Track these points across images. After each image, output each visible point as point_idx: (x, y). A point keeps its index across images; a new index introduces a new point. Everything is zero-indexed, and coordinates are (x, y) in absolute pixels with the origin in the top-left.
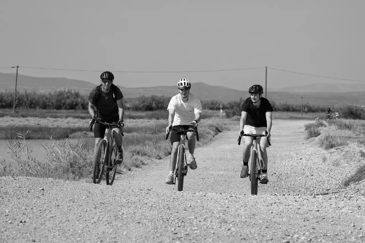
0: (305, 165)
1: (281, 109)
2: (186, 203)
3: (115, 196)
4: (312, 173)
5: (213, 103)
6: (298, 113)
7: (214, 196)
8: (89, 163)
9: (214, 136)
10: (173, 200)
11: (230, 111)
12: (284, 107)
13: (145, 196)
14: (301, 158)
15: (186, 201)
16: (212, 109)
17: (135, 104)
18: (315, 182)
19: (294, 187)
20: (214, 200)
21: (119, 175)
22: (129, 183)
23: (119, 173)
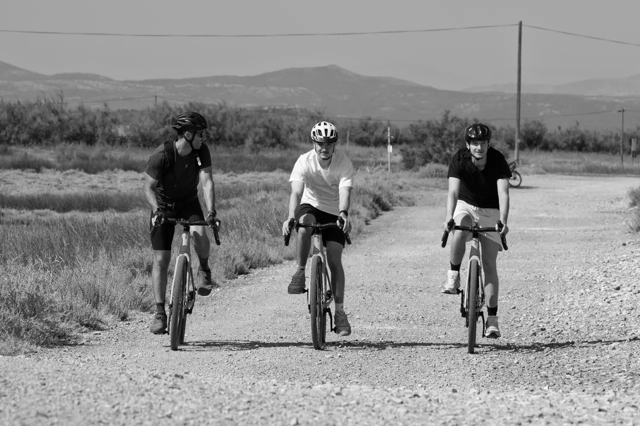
0: (630, 306)
1: (560, 143)
2: (283, 414)
3: (79, 393)
5: (366, 124)
6: (609, 156)
7: (366, 394)
8: (5, 297)
9: (367, 223)
10: (246, 406)
11: (415, 149)
12: (571, 137)
13: (168, 393)
14: (619, 285)
15: (284, 410)
16: (362, 142)
17: (140, 128)
19: (596, 368)
20: (367, 406)
21: (92, 334)
22: (121, 355)
23: (93, 326)
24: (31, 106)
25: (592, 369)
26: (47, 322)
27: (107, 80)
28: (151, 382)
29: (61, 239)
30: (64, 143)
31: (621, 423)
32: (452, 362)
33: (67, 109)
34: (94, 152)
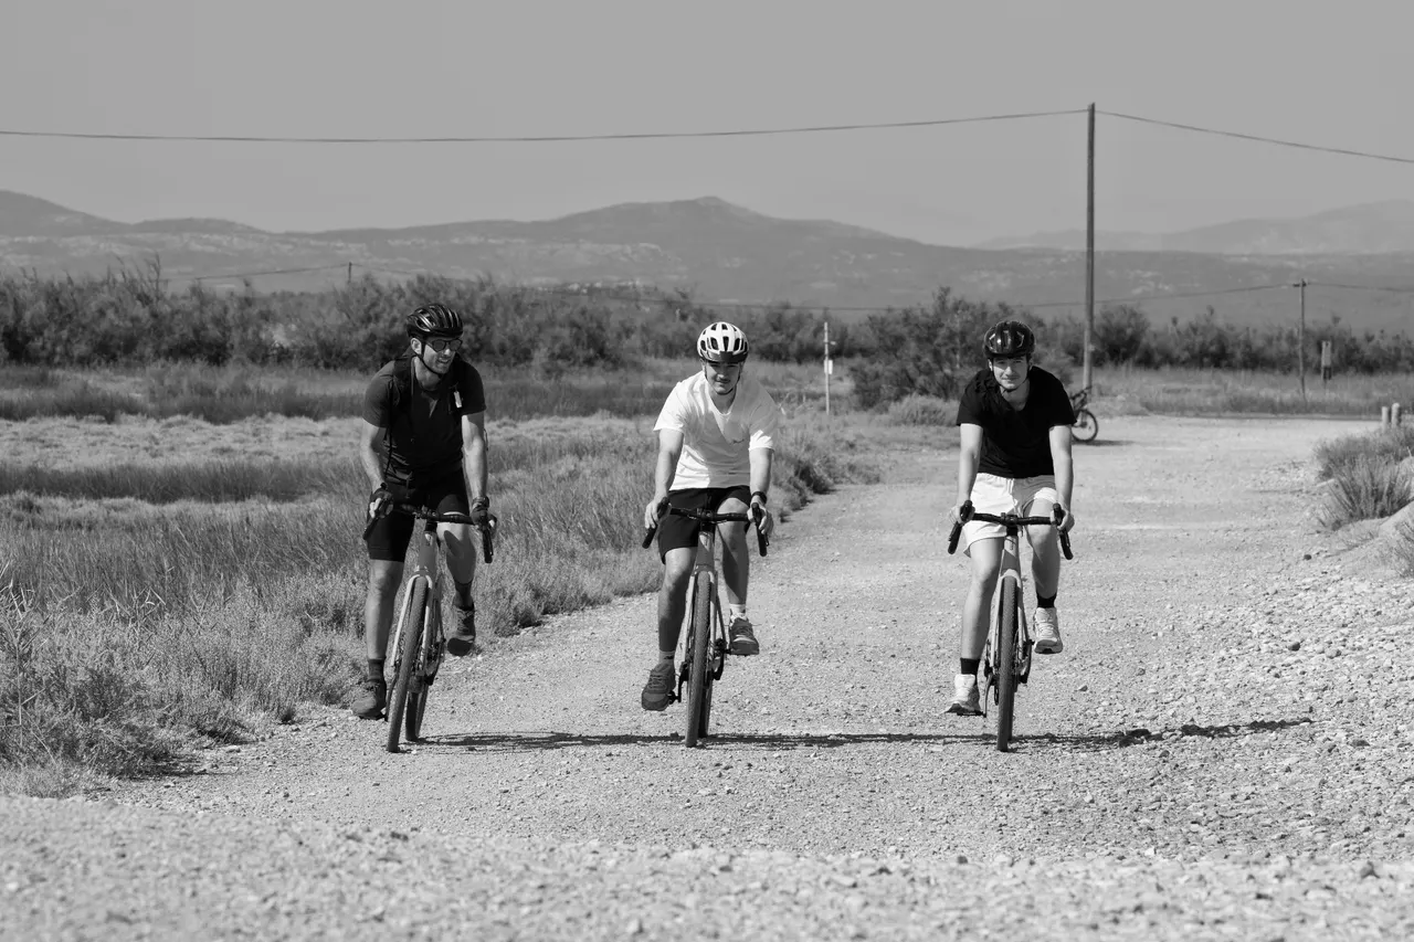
0: (1320, 683)
1: (1176, 352)
2: (611, 911)
3: (194, 874)
4: (1360, 733)
5: (780, 317)
6: (1275, 377)
7: (781, 870)
8: (44, 678)
9: (783, 518)
10: (537, 896)
11: (879, 367)
12: (1199, 339)
13: (376, 871)
14: (1298, 640)
15: (614, 903)
17: (318, 330)
18: (1377, 783)
19: (1252, 811)
20: (782, 892)
21: (222, 752)
22: (281, 794)
23: (225, 735)
24: (94, 288)
25: (1244, 811)
26: (131, 729)
27: (247, 232)
28: (343, 849)
29: (158, 559)
30: (162, 361)
31: (1303, 921)
32: (959, 801)
33: (168, 291)
34: (225, 379)
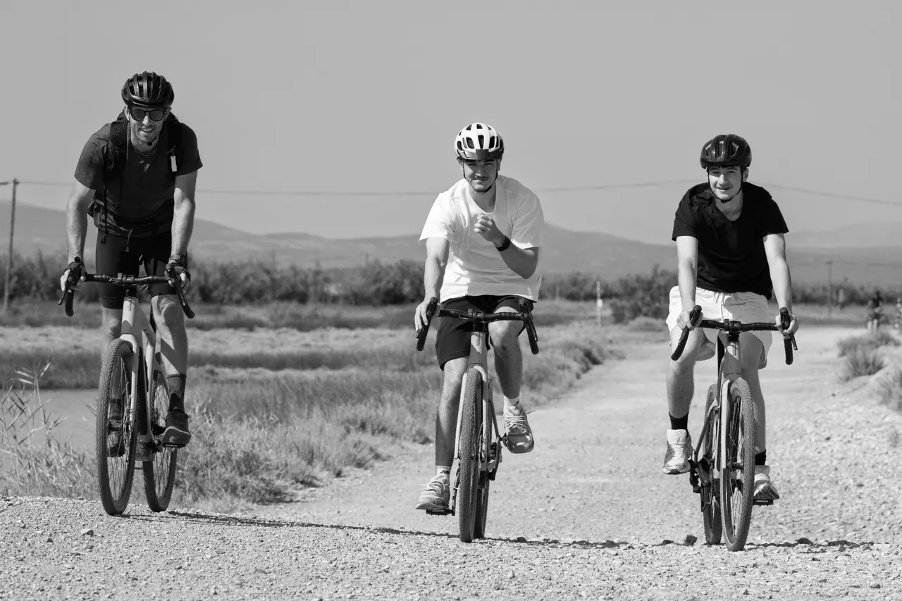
0: (840, 456)
2: (499, 567)
3: (296, 549)
4: (860, 480)
5: (575, 280)
6: (817, 307)
8: (221, 456)
9: (578, 377)
10: (463, 560)
11: (624, 303)
13: (384, 548)
14: (828, 435)
15: (500, 563)
16: (572, 297)
17: (351, 287)
18: (869, 504)
19: (807, 518)
20: (581, 558)
21: (308, 491)
22: (336, 512)
23: (308, 483)
24: (243, 266)
25: (804, 518)
26: (263, 480)
27: (318, 239)
28: (368, 538)
29: (275, 398)
30: (276, 302)
31: (835, 571)
32: (665, 514)
33: (279, 268)
34: (307, 310)
